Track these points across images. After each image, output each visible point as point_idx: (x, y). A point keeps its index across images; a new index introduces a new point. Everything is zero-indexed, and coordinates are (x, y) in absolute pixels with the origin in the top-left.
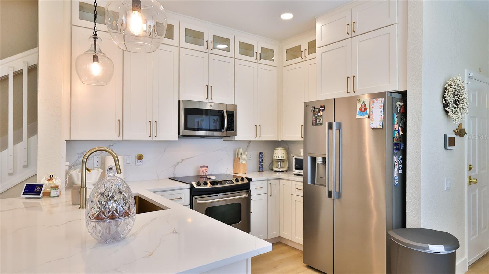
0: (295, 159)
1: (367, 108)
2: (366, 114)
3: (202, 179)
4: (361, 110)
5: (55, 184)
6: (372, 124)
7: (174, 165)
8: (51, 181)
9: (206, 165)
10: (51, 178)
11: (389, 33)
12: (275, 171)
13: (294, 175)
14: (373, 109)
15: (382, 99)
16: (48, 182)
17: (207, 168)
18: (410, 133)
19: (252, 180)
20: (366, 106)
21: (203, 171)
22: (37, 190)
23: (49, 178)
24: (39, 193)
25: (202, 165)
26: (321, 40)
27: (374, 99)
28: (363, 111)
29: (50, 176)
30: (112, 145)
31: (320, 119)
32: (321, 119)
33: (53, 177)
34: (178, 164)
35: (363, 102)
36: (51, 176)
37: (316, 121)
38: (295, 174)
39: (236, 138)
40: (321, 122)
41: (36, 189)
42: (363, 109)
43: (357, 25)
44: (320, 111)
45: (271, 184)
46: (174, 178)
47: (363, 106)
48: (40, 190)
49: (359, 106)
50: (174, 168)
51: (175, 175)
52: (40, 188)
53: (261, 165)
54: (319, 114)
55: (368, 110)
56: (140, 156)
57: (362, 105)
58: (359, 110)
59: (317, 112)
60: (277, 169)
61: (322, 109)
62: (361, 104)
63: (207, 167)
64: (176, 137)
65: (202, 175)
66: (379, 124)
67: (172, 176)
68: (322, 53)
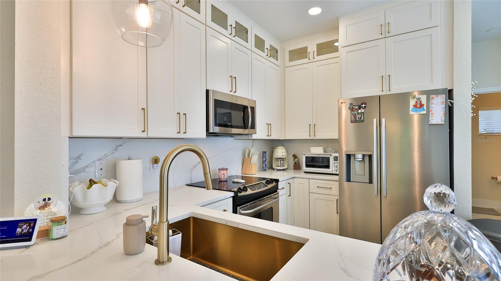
0: (306, 157)
1: (423, 105)
2: (423, 110)
3: (223, 183)
4: (415, 106)
5: (55, 214)
6: (432, 120)
7: (191, 168)
8: (46, 209)
9: (226, 167)
10: (46, 203)
11: (431, 35)
12: (277, 170)
13: (304, 173)
14: (432, 105)
15: (443, 95)
16: (39, 211)
17: (227, 171)
18: (458, 129)
19: (280, 181)
20: (422, 102)
21: (224, 174)
22: (22, 230)
23: (42, 203)
24: (28, 237)
25: (221, 167)
26: (347, 40)
27: (434, 96)
28: (419, 108)
29: (44, 200)
30: (121, 146)
31: (360, 116)
32: (362, 116)
33: (49, 202)
34: (195, 168)
35: (419, 98)
36: (47, 199)
37: (355, 118)
38: (306, 172)
39: (254, 137)
40: (362, 119)
41: (19, 230)
42: (418, 106)
43: (392, 26)
44: (360, 108)
45: (290, 184)
46: (191, 184)
47: (418, 102)
48: (31, 230)
49: (412, 102)
50: (191, 173)
51: (192, 180)
52: (29, 225)
53: (265, 165)
54: (360, 111)
55: (425, 107)
56: (156, 160)
57: (416, 102)
58: (413, 106)
59: (356, 109)
60: (279, 168)
61: (363, 106)
62: (415, 100)
63: (227, 169)
64: (203, 134)
65: (223, 178)
66: (441, 120)
67: (189, 183)
68: (347, 52)
